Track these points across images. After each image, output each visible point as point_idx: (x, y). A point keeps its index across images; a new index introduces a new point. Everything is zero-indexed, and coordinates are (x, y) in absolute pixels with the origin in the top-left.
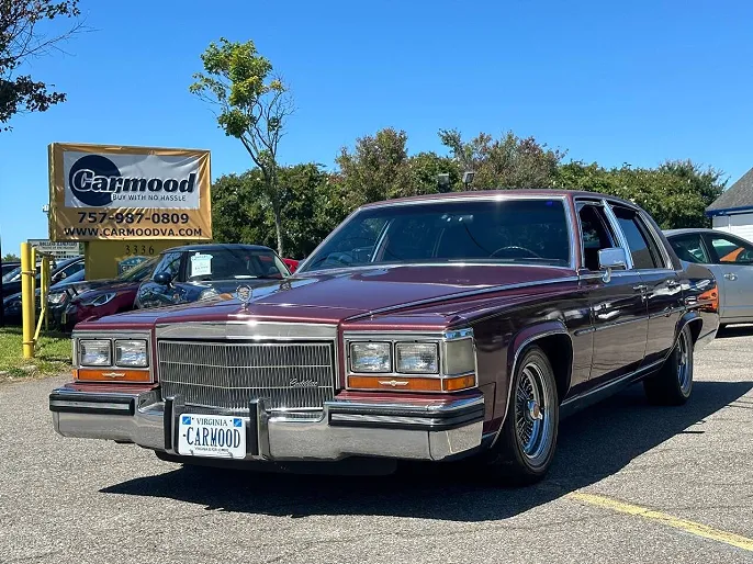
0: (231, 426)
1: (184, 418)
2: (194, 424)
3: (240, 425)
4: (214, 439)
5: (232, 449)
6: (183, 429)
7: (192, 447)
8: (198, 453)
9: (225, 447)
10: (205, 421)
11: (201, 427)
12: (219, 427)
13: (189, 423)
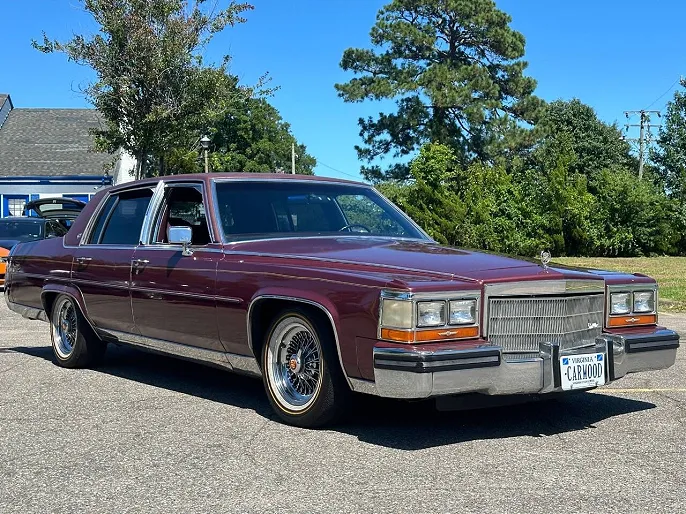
0: (595, 361)
1: (564, 360)
2: (571, 363)
3: (601, 360)
4: (585, 374)
5: (596, 379)
6: (563, 369)
7: (571, 382)
8: (575, 387)
9: (592, 378)
10: (578, 360)
11: (576, 365)
12: (588, 363)
13: (567, 363)
